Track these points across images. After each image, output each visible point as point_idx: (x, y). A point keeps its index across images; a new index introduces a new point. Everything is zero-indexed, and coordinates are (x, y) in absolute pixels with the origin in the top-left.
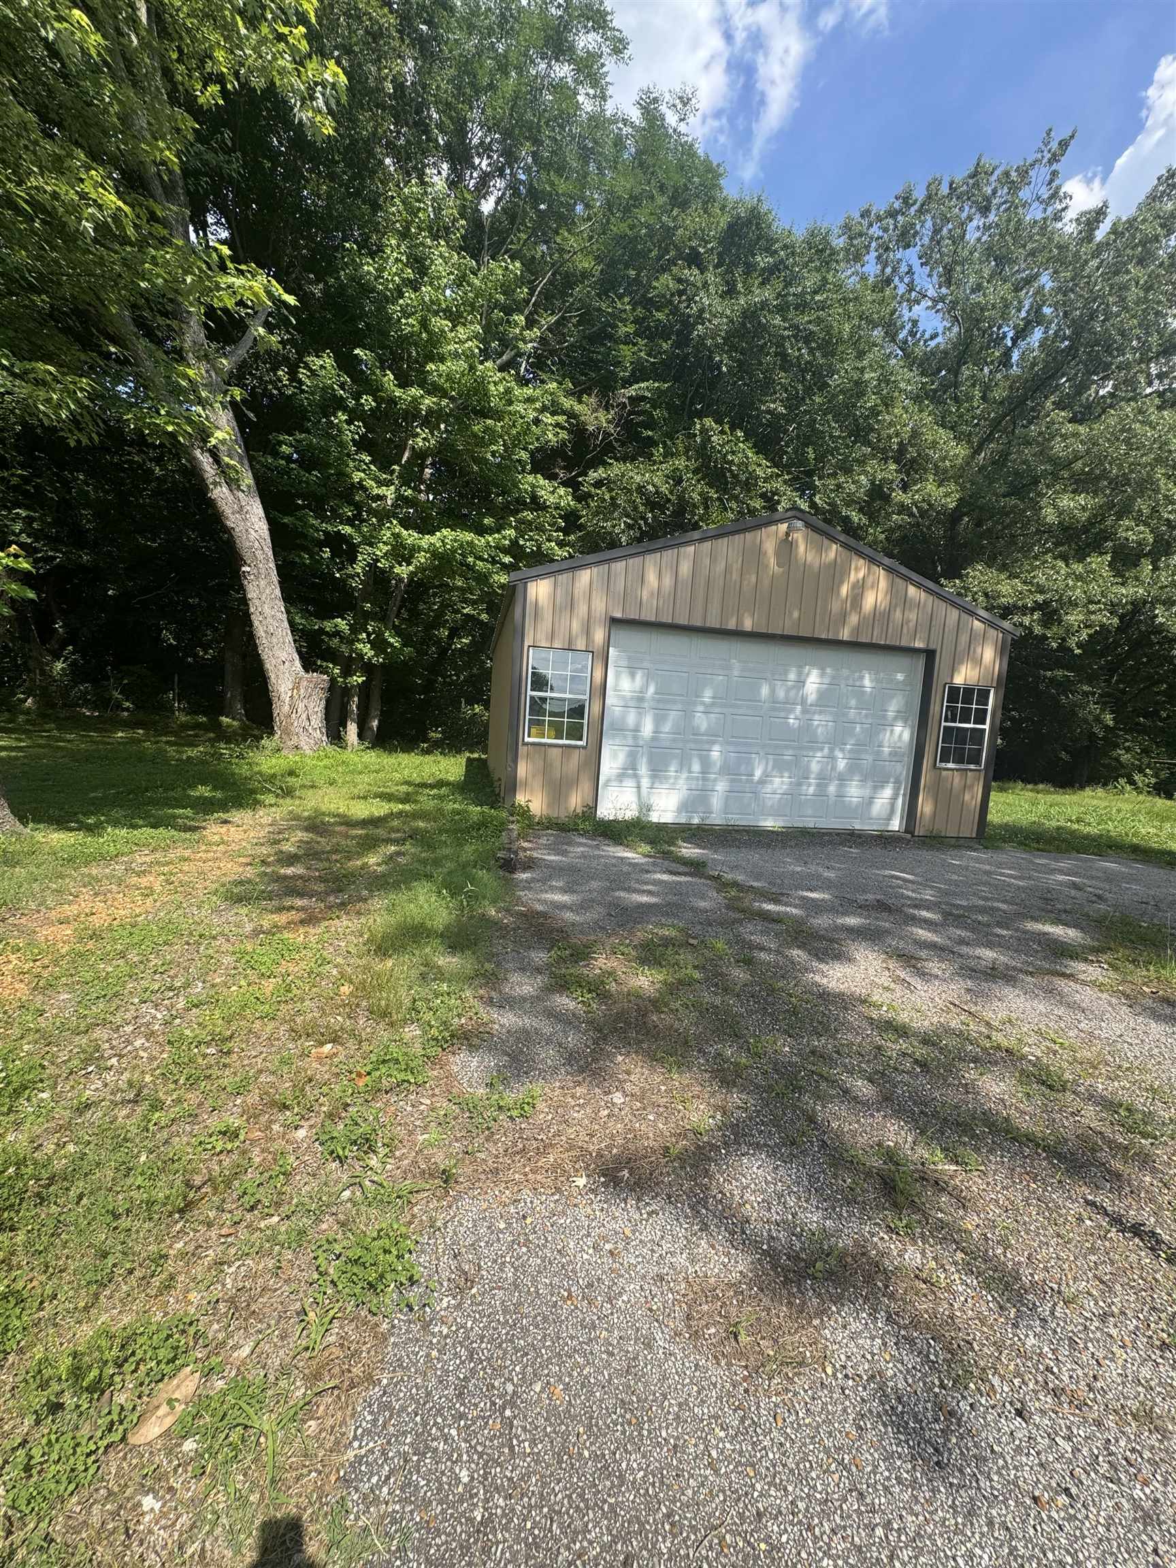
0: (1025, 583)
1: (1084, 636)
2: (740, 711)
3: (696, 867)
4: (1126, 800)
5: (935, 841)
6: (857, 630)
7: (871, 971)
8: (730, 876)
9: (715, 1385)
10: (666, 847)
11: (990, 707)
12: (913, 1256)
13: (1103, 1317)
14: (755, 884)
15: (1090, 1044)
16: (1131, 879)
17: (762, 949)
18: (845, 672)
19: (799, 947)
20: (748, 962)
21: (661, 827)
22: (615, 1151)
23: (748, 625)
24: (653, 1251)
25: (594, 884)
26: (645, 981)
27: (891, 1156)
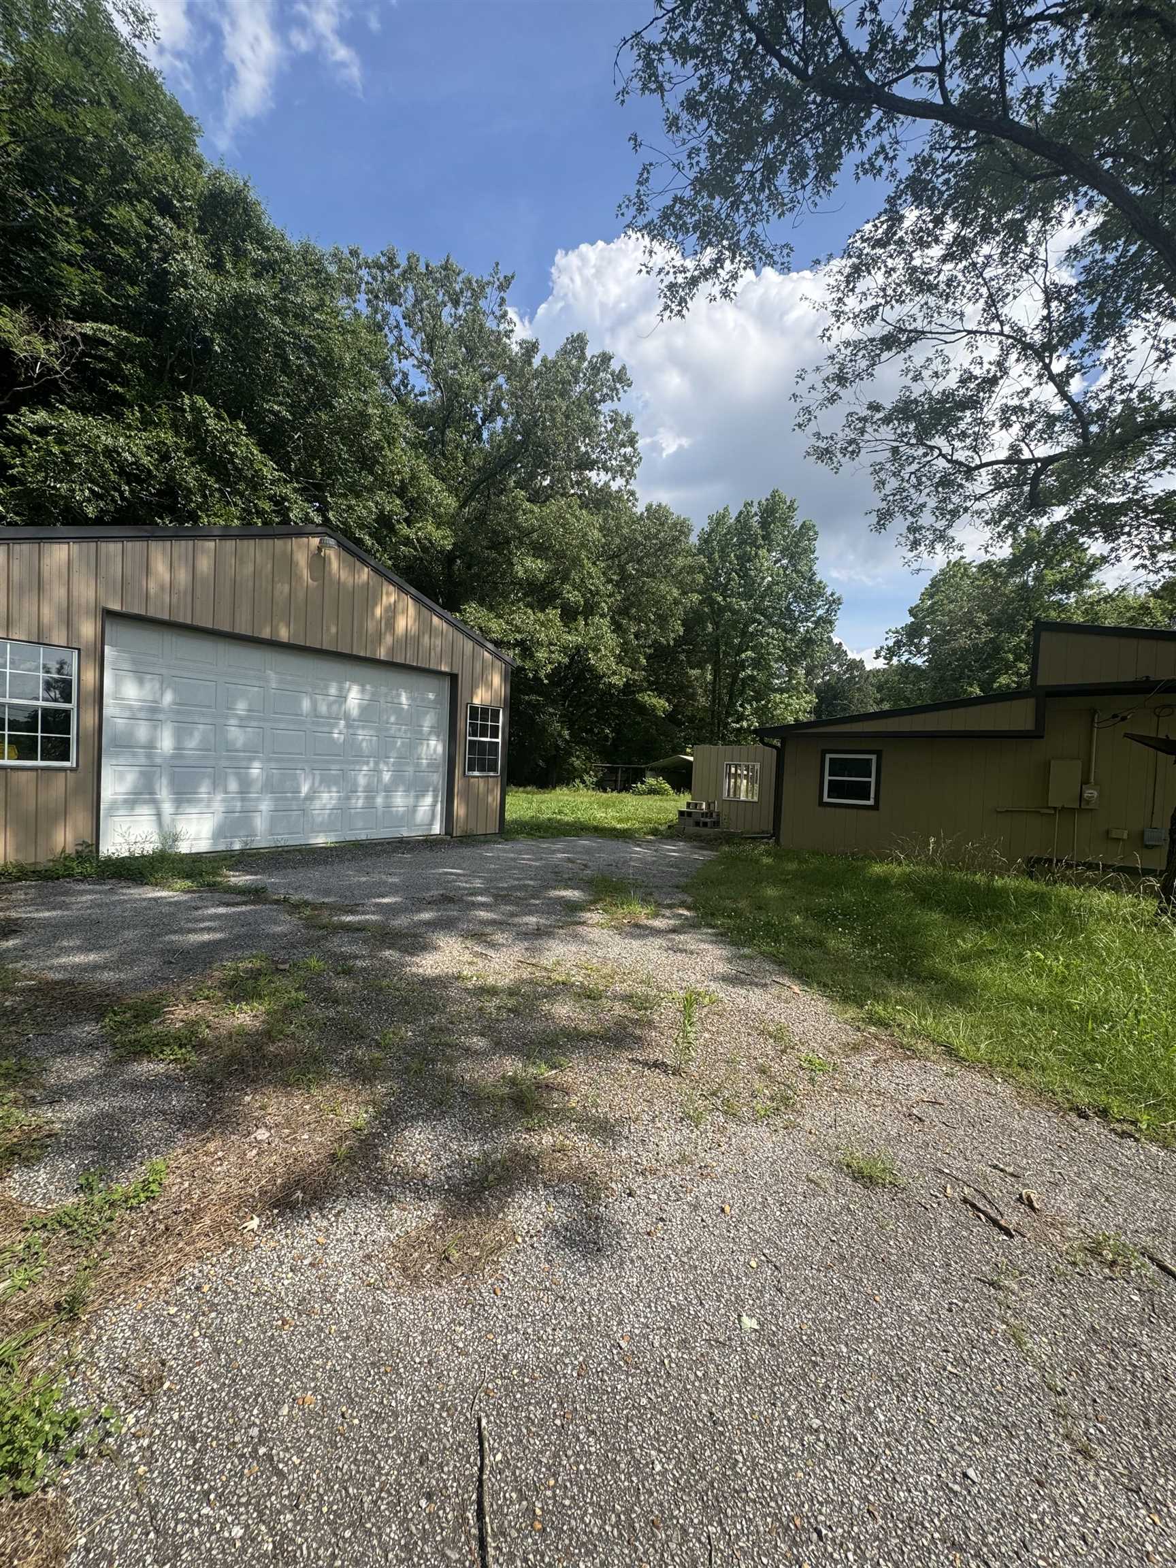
0: (507, 623)
1: (549, 668)
2: (282, 726)
3: (255, 894)
4: (581, 796)
5: (469, 839)
6: (392, 650)
7: (455, 953)
8: (297, 897)
9: (444, 1302)
10: (211, 879)
11: (500, 724)
12: (547, 1140)
13: (653, 1121)
14: (326, 900)
15: (605, 964)
16: (600, 850)
17: (356, 957)
18: (383, 689)
19: (389, 948)
20: (348, 972)
21: (196, 858)
22: (279, 1181)
23: (284, 634)
24: (352, 1241)
25: (129, 934)
26: (246, 1017)
27: (513, 1082)
